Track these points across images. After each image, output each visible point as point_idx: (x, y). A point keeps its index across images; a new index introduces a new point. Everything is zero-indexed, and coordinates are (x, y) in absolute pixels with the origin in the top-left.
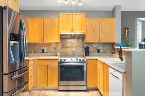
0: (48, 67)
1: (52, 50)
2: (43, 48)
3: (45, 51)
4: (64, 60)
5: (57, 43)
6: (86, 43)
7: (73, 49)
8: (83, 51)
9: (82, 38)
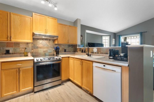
0: (20, 69)
1: (21, 50)
2: (7, 49)
3: (11, 52)
4: (41, 60)
5: (27, 43)
6: (56, 44)
7: (45, 50)
8: (54, 50)
9: (52, 40)
